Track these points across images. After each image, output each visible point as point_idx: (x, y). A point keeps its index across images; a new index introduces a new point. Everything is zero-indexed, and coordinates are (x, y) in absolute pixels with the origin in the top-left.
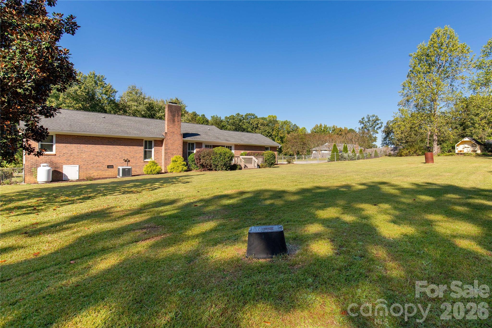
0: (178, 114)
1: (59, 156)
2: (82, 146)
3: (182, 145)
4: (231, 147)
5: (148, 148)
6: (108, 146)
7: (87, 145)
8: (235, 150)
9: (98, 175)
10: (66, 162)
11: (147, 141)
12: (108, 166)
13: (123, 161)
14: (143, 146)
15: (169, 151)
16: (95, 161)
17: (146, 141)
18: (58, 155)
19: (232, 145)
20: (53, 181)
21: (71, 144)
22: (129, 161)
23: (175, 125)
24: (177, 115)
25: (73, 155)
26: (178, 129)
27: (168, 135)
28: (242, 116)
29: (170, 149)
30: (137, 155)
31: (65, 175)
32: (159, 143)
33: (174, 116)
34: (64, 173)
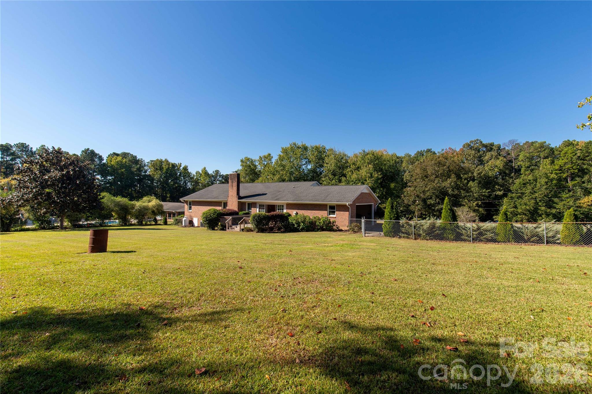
0: (235, 180)
2: (199, 207)
4: (283, 206)
6: (207, 207)
8: (287, 209)
10: (195, 216)
17: (224, 203)
18: (192, 212)
19: (284, 204)
21: (196, 206)
23: (233, 190)
25: (196, 212)
33: (232, 182)
34: (194, 222)
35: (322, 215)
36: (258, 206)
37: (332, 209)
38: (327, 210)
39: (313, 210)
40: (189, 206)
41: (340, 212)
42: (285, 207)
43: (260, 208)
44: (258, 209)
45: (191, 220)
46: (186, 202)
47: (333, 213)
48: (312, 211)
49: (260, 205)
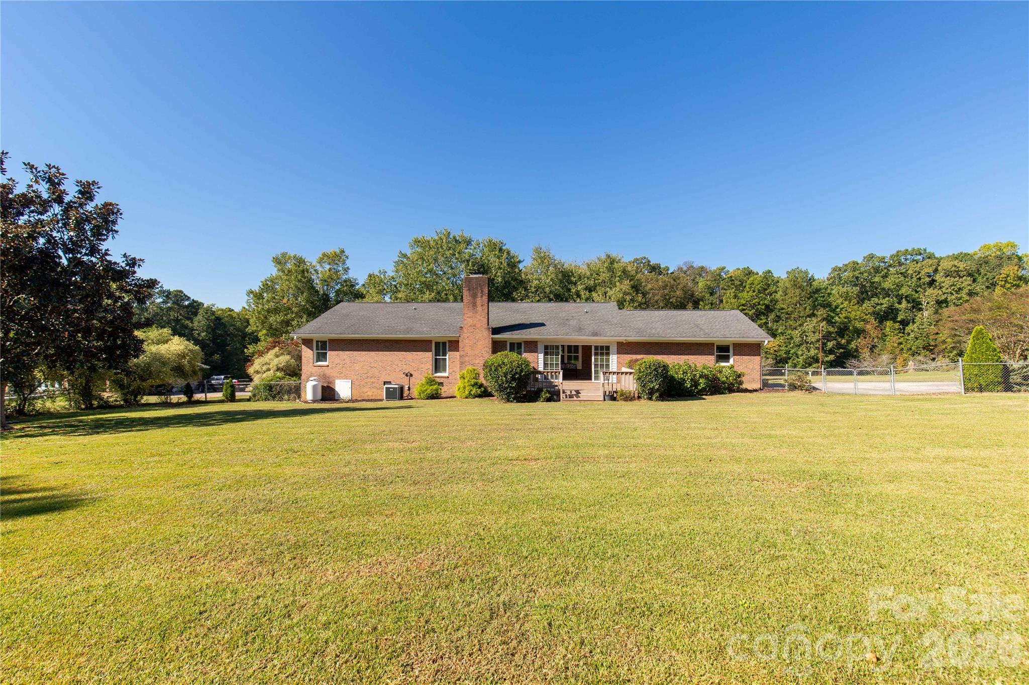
0: (482, 291)
1: (332, 368)
2: (355, 353)
3: (491, 347)
4: (608, 348)
5: (441, 354)
6: (385, 352)
7: (359, 352)
8: (618, 353)
9: (372, 396)
10: (338, 375)
11: (439, 343)
12: (384, 382)
13: (404, 376)
14: (431, 351)
15: (467, 359)
16: (369, 375)
17: (437, 344)
18: (330, 367)
19: (611, 342)
20: (324, 399)
21: (343, 351)
22: (411, 375)
23: (476, 313)
24: (479, 295)
25: (345, 366)
26: (482, 319)
27: (465, 331)
28: (882, 260)
29: (468, 355)
30: (423, 366)
31: (338, 394)
32: (454, 345)
33: (474, 296)
34: (337, 389)
35: (704, 363)
36: (541, 347)
37: (723, 352)
38: (713, 354)
39: (681, 355)
40: (315, 351)
41: (742, 357)
42: (613, 348)
43: (546, 354)
44: (541, 356)
45: (328, 387)
46: (308, 342)
47: (726, 358)
48: (679, 356)
49: (546, 347)
